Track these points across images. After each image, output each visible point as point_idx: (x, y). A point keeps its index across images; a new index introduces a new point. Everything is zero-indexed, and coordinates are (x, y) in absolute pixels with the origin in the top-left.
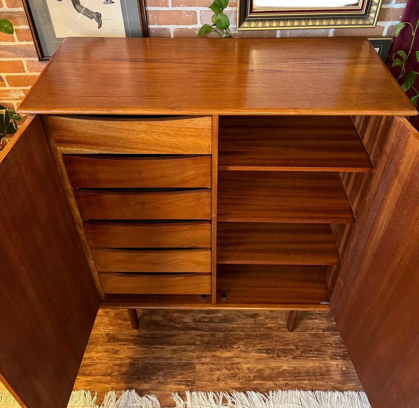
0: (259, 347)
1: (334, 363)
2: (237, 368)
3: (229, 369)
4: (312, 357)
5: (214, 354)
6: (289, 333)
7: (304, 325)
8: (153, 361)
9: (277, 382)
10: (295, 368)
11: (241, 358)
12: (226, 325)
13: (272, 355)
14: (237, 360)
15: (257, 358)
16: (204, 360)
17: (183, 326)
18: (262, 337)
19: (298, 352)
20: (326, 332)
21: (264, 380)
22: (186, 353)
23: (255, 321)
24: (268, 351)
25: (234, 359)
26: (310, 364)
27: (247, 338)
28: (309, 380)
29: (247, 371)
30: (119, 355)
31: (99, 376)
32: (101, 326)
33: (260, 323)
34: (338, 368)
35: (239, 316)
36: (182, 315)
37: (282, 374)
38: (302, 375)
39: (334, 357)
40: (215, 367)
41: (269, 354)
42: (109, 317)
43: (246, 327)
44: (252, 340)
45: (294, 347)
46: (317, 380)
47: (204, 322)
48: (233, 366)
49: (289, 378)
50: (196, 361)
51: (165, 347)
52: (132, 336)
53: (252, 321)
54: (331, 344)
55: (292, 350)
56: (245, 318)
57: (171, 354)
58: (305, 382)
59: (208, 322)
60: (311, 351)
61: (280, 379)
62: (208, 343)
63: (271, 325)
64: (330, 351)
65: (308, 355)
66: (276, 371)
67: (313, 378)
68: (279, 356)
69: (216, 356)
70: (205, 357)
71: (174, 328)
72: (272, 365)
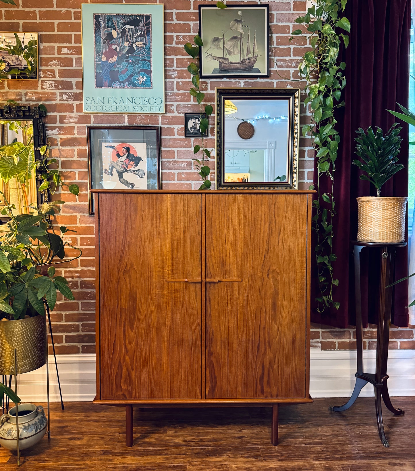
0: (246, 455)
1: (318, 462)
2: (226, 467)
3: (219, 468)
4: (296, 459)
5: (204, 459)
6: (274, 446)
7: (287, 442)
8: (145, 465)
10: (281, 466)
11: (230, 461)
12: (215, 443)
13: (258, 459)
14: (226, 463)
15: (244, 461)
16: (195, 463)
17: (174, 444)
18: (248, 449)
19: (283, 457)
20: (308, 445)
22: (177, 459)
23: (242, 440)
24: (254, 457)
25: (223, 462)
26: (295, 463)
27: (235, 450)
29: (236, 469)
30: (113, 462)
32: (96, 446)
33: (246, 441)
34: (321, 465)
35: (227, 438)
36: (173, 438)
39: (317, 459)
40: (205, 467)
41: (256, 458)
42: (104, 440)
43: (234, 444)
44: (240, 451)
45: (279, 454)
47: (194, 441)
48: (222, 466)
50: (187, 464)
51: (157, 456)
52: (126, 451)
53: (239, 440)
54: (314, 452)
55: (278, 456)
56: (232, 439)
57: (164, 460)
59: (198, 442)
60: (295, 456)
62: (198, 453)
63: (256, 442)
64: (312, 456)
65: (292, 458)
66: (263, 468)
68: (265, 460)
69: (206, 461)
70: (196, 462)
71: (166, 446)
72: (259, 465)
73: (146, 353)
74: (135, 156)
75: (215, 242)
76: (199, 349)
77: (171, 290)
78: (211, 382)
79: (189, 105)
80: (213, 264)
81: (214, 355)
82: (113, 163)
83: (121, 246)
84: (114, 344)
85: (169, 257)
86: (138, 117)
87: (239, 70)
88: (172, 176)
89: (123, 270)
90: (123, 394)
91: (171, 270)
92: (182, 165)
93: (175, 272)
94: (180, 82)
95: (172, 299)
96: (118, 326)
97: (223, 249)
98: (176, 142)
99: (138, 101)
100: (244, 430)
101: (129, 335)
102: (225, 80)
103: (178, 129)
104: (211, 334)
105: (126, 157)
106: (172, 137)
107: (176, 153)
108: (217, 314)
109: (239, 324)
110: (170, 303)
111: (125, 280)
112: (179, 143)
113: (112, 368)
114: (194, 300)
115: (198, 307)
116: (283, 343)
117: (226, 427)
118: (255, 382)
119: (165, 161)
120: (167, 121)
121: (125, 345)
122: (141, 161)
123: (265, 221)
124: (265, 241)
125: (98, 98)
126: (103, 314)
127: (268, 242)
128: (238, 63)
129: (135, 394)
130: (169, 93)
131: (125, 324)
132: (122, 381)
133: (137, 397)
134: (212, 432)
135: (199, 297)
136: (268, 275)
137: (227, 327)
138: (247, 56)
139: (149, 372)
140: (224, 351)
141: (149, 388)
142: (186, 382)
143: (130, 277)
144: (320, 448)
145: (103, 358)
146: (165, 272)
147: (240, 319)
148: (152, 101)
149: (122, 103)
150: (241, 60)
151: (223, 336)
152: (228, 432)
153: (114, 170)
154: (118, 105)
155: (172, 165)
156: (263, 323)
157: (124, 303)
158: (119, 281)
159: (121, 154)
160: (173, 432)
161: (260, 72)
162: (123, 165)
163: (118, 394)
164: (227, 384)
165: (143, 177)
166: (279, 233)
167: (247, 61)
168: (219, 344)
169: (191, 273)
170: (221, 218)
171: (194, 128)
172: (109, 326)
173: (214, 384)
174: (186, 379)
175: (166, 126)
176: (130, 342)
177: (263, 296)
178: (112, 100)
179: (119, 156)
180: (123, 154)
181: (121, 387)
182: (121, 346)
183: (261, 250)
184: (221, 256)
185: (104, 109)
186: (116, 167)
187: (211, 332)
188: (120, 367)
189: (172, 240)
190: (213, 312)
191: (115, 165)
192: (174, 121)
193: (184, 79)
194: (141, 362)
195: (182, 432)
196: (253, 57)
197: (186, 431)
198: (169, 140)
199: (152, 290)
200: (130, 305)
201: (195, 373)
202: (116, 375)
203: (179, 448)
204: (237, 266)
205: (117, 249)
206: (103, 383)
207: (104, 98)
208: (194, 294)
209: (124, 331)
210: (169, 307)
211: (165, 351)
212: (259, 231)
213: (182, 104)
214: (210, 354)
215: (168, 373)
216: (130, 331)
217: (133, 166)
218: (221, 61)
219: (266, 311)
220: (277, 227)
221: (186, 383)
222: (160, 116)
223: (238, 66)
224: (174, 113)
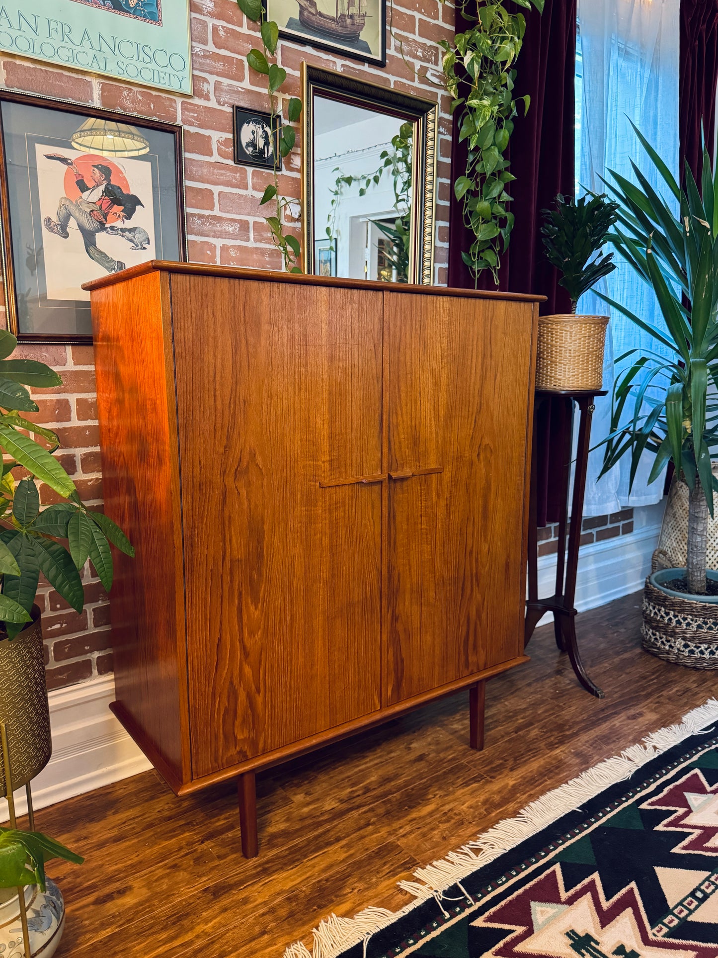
0: (460, 781)
1: (558, 751)
2: (455, 814)
3: (448, 821)
4: (530, 759)
5: (409, 817)
6: (480, 753)
7: (489, 738)
8: (324, 876)
9: (518, 800)
10: (523, 778)
11: (449, 803)
12: (393, 783)
13: (483, 780)
14: (447, 807)
15: (469, 792)
16: (402, 832)
17: (330, 816)
18: (452, 772)
19: (511, 763)
20: (519, 733)
21: (502, 807)
22: (368, 839)
23: (427, 761)
24: (475, 780)
25: (442, 808)
26: (535, 765)
27: (437, 781)
28: (549, 779)
29: (472, 810)
31: (243, 946)
32: (180, 887)
33: (436, 761)
34: (566, 753)
35: (401, 767)
36: (316, 806)
37: (514, 790)
38: (537, 779)
39: (551, 747)
40: (425, 830)
41: (479, 781)
42: (184, 870)
43: (423, 773)
44: (445, 780)
45: (501, 761)
46: (558, 774)
47: (359, 796)
48: (448, 815)
49: (527, 789)
50: (392, 839)
51: (326, 850)
52: (255, 868)
53: (423, 764)
54: (537, 739)
55: (502, 764)
56: (412, 766)
57: (346, 852)
58: (548, 783)
59: (364, 793)
60: (522, 754)
61: (518, 795)
62: (388, 813)
63: (451, 756)
64: (542, 745)
65: (524, 760)
66: (506, 791)
67: (551, 775)
68: (493, 777)
69: (415, 819)
70: (401, 828)
71: (320, 824)
72: (495, 789)
73: (285, 649)
74: (125, 192)
75: (403, 395)
76: (377, 615)
77: (330, 505)
78: (396, 671)
79: (240, 89)
80: (400, 443)
81: (399, 621)
82: (67, 203)
83: (226, 412)
84: (218, 645)
85: (325, 432)
86: (125, 93)
87: (335, 35)
88: (208, 252)
89: (233, 470)
90: (241, 752)
91: (329, 461)
92: (231, 229)
93: (335, 464)
94: (220, 28)
95: (331, 522)
96: (226, 601)
97: (416, 409)
98: (215, 171)
99: (128, 50)
100: (411, 743)
101: (249, 617)
102: (308, 49)
103: (218, 141)
104: (396, 582)
105: (103, 192)
106: (207, 159)
107: (216, 197)
108: (405, 541)
109: (438, 552)
110: (328, 531)
111: (239, 493)
112: (222, 175)
113: (215, 702)
114: (369, 520)
115: (376, 532)
116: (495, 573)
117: (379, 751)
118: (457, 651)
119: (193, 215)
120: (193, 117)
121: (242, 641)
122: (138, 207)
123: (477, 353)
124: (477, 392)
125: (20, 14)
126: (192, 580)
127: (481, 395)
128: (333, 19)
129: (265, 742)
130: (198, 50)
131: (240, 594)
132: (238, 722)
133: (269, 747)
134: (368, 768)
135: (377, 512)
136: (478, 455)
137: (420, 560)
138: (348, 8)
139: (290, 687)
140: (416, 608)
141: (290, 721)
142: (357, 685)
143: (249, 484)
144: (536, 730)
145: (194, 686)
146: (318, 465)
147: (438, 543)
148: (162, 59)
149: (86, 43)
150: (339, 15)
151: (414, 580)
152: (391, 758)
153: (72, 224)
154: (78, 49)
155: (207, 227)
156: (470, 542)
157: (238, 546)
158: (225, 498)
159: (90, 184)
160: (302, 795)
161: (370, 52)
162: (95, 212)
163: (229, 754)
164: (420, 667)
165: (145, 248)
166: (496, 376)
167: (349, 21)
168: (408, 596)
169: (365, 465)
170: (413, 346)
171: (253, 144)
172: (206, 607)
173: (399, 675)
174: (357, 680)
175: (193, 130)
176: (252, 633)
177: (471, 495)
178: (60, 30)
179: (83, 187)
180: (95, 184)
181: (236, 738)
182: (233, 645)
183: (471, 410)
184: (413, 424)
185: (38, 50)
186: (77, 215)
187: (396, 578)
188: (233, 694)
189: (331, 394)
190: (400, 536)
191: (72, 209)
192: (208, 118)
193: (228, 22)
194: (275, 670)
195: (318, 788)
196: (359, 16)
197: (324, 785)
198: (201, 164)
199: (294, 510)
200: (251, 549)
201: (370, 662)
202: (224, 715)
203: (346, 817)
204: (437, 442)
205: (219, 420)
206: (196, 741)
207: (38, 19)
208: (370, 506)
209: (240, 611)
210: (326, 541)
211: (320, 634)
212: (469, 370)
213: (226, 81)
214: (395, 618)
215: (325, 677)
216: (252, 608)
217: (119, 216)
218: (302, 4)
219: (474, 521)
220: (493, 363)
221: (357, 688)
222: (179, 101)
223: (333, 25)
224: (209, 100)
